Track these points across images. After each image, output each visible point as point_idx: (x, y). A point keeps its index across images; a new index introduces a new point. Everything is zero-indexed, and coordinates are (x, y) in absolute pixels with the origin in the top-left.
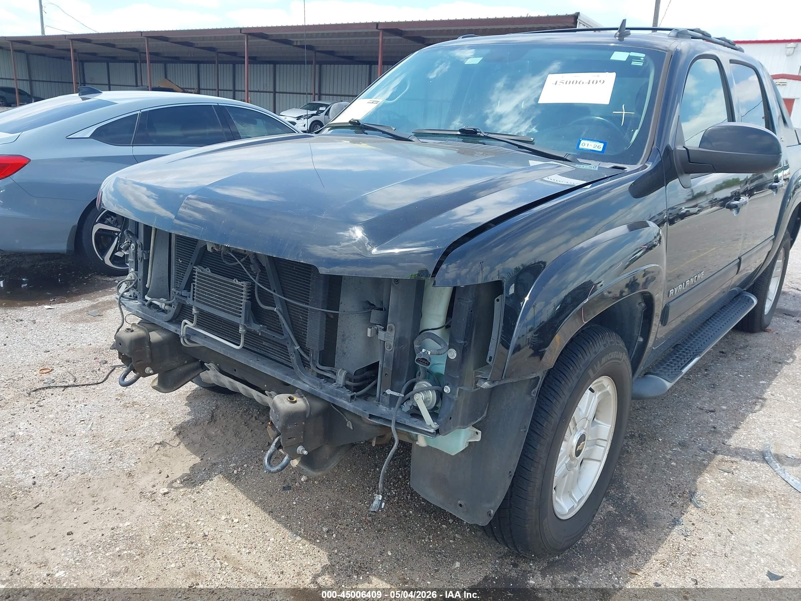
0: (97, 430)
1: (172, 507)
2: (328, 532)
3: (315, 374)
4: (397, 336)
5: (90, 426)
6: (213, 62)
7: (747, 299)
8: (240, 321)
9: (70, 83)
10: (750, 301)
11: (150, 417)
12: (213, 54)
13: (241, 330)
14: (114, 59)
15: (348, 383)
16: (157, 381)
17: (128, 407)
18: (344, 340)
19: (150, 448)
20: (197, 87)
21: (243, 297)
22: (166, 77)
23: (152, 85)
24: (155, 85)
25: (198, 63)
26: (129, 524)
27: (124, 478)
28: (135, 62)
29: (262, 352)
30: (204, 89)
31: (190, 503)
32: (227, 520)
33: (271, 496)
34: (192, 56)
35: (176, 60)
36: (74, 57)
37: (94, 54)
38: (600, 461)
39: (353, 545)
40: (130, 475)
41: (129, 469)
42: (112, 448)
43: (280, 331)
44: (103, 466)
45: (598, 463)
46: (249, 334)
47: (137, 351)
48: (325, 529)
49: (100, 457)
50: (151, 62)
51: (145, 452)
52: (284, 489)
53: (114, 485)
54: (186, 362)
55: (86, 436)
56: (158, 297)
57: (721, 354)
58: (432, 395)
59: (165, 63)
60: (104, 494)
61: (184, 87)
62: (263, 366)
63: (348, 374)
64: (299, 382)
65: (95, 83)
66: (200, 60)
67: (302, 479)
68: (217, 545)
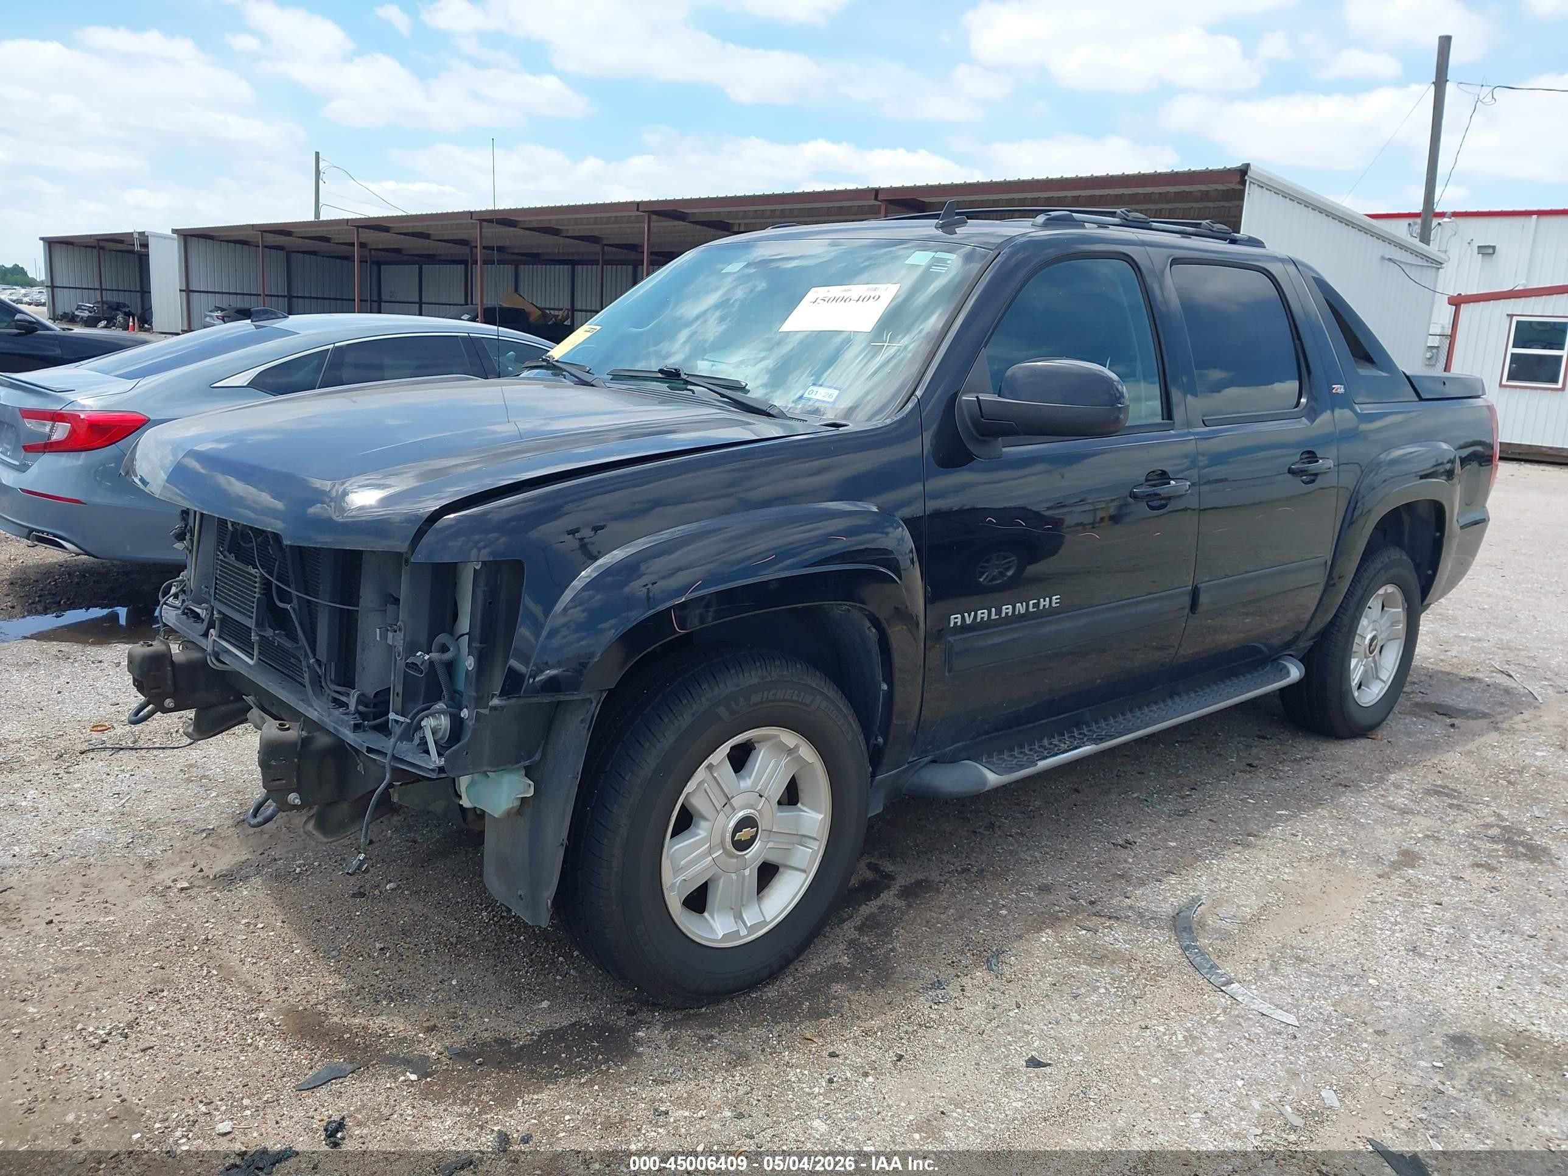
0: (132, 807)
1: (186, 905)
2: (382, 949)
3: (330, 698)
4: (407, 639)
5: (124, 801)
6: (595, 262)
7: (1280, 666)
8: (251, 623)
9: (349, 300)
10: (1284, 672)
11: (218, 796)
12: (597, 248)
13: (254, 638)
14: (431, 259)
15: (361, 708)
16: (192, 727)
17: (192, 781)
18: (363, 650)
19: (194, 833)
20: (569, 307)
21: (257, 590)
22: (516, 290)
23: (485, 302)
24: (489, 303)
25: (573, 263)
26: (112, 918)
27: (139, 868)
28: (464, 262)
29: (291, 673)
30: (581, 311)
31: (209, 901)
32: (248, 925)
33: (331, 902)
34: (561, 251)
35: (535, 258)
36: (360, 257)
37: (398, 251)
38: (804, 871)
39: (408, 968)
40: (149, 865)
41: (151, 858)
42: (141, 830)
43: (294, 638)
44: (116, 850)
45: (804, 875)
46: (264, 641)
47: (152, 673)
48: (378, 945)
49: (116, 840)
50: (485, 262)
51: (186, 838)
52: (354, 896)
53: (121, 875)
54: (232, 698)
55: (112, 813)
56: (199, 603)
57: (1248, 768)
58: (444, 722)
59: (517, 264)
60: (102, 885)
61: (543, 306)
62: (281, 690)
63: (362, 695)
64: (310, 709)
65: (398, 299)
66: (576, 258)
67: (388, 887)
68: (216, 952)
